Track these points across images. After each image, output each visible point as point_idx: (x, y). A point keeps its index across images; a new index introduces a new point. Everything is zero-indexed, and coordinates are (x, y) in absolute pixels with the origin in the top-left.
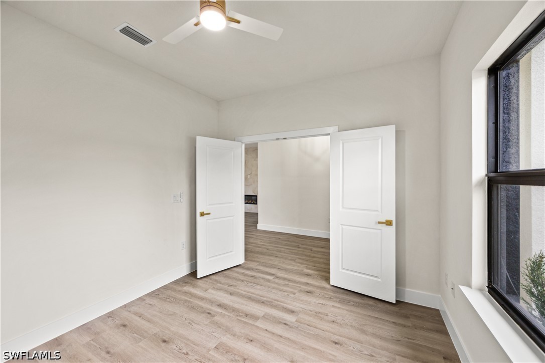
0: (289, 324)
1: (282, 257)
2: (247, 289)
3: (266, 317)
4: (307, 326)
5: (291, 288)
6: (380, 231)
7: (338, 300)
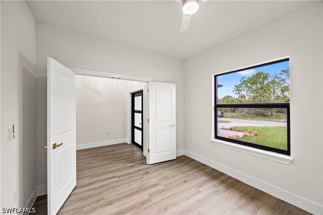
0: (164, 189)
1: (99, 166)
2: (115, 194)
3: (151, 196)
4: (170, 185)
5: (136, 176)
6: (170, 130)
7: (161, 168)
